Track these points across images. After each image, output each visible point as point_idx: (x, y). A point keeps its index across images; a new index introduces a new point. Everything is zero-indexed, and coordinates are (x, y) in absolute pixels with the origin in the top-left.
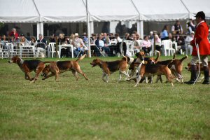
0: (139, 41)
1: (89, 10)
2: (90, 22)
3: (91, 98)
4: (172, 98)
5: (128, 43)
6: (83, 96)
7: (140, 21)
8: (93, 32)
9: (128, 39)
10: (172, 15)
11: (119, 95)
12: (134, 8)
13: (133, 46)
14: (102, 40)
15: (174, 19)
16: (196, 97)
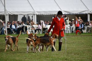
0: (34, 26)
1: (6, 8)
2: (7, 15)
3: (8, 57)
4: (52, 57)
5: (28, 27)
6: (3, 56)
7: (34, 15)
8: (8, 21)
9: (28, 25)
10: (52, 11)
11: (23, 56)
12: (31, 8)
13: (30, 28)
14: (14, 25)
15: (53, 14)
16: (65, 56)
